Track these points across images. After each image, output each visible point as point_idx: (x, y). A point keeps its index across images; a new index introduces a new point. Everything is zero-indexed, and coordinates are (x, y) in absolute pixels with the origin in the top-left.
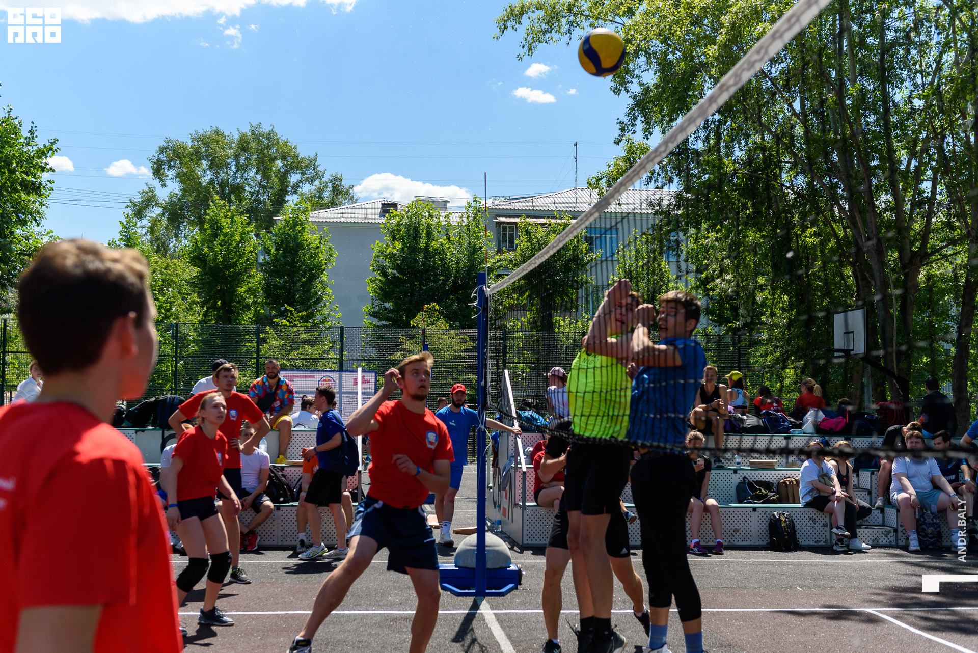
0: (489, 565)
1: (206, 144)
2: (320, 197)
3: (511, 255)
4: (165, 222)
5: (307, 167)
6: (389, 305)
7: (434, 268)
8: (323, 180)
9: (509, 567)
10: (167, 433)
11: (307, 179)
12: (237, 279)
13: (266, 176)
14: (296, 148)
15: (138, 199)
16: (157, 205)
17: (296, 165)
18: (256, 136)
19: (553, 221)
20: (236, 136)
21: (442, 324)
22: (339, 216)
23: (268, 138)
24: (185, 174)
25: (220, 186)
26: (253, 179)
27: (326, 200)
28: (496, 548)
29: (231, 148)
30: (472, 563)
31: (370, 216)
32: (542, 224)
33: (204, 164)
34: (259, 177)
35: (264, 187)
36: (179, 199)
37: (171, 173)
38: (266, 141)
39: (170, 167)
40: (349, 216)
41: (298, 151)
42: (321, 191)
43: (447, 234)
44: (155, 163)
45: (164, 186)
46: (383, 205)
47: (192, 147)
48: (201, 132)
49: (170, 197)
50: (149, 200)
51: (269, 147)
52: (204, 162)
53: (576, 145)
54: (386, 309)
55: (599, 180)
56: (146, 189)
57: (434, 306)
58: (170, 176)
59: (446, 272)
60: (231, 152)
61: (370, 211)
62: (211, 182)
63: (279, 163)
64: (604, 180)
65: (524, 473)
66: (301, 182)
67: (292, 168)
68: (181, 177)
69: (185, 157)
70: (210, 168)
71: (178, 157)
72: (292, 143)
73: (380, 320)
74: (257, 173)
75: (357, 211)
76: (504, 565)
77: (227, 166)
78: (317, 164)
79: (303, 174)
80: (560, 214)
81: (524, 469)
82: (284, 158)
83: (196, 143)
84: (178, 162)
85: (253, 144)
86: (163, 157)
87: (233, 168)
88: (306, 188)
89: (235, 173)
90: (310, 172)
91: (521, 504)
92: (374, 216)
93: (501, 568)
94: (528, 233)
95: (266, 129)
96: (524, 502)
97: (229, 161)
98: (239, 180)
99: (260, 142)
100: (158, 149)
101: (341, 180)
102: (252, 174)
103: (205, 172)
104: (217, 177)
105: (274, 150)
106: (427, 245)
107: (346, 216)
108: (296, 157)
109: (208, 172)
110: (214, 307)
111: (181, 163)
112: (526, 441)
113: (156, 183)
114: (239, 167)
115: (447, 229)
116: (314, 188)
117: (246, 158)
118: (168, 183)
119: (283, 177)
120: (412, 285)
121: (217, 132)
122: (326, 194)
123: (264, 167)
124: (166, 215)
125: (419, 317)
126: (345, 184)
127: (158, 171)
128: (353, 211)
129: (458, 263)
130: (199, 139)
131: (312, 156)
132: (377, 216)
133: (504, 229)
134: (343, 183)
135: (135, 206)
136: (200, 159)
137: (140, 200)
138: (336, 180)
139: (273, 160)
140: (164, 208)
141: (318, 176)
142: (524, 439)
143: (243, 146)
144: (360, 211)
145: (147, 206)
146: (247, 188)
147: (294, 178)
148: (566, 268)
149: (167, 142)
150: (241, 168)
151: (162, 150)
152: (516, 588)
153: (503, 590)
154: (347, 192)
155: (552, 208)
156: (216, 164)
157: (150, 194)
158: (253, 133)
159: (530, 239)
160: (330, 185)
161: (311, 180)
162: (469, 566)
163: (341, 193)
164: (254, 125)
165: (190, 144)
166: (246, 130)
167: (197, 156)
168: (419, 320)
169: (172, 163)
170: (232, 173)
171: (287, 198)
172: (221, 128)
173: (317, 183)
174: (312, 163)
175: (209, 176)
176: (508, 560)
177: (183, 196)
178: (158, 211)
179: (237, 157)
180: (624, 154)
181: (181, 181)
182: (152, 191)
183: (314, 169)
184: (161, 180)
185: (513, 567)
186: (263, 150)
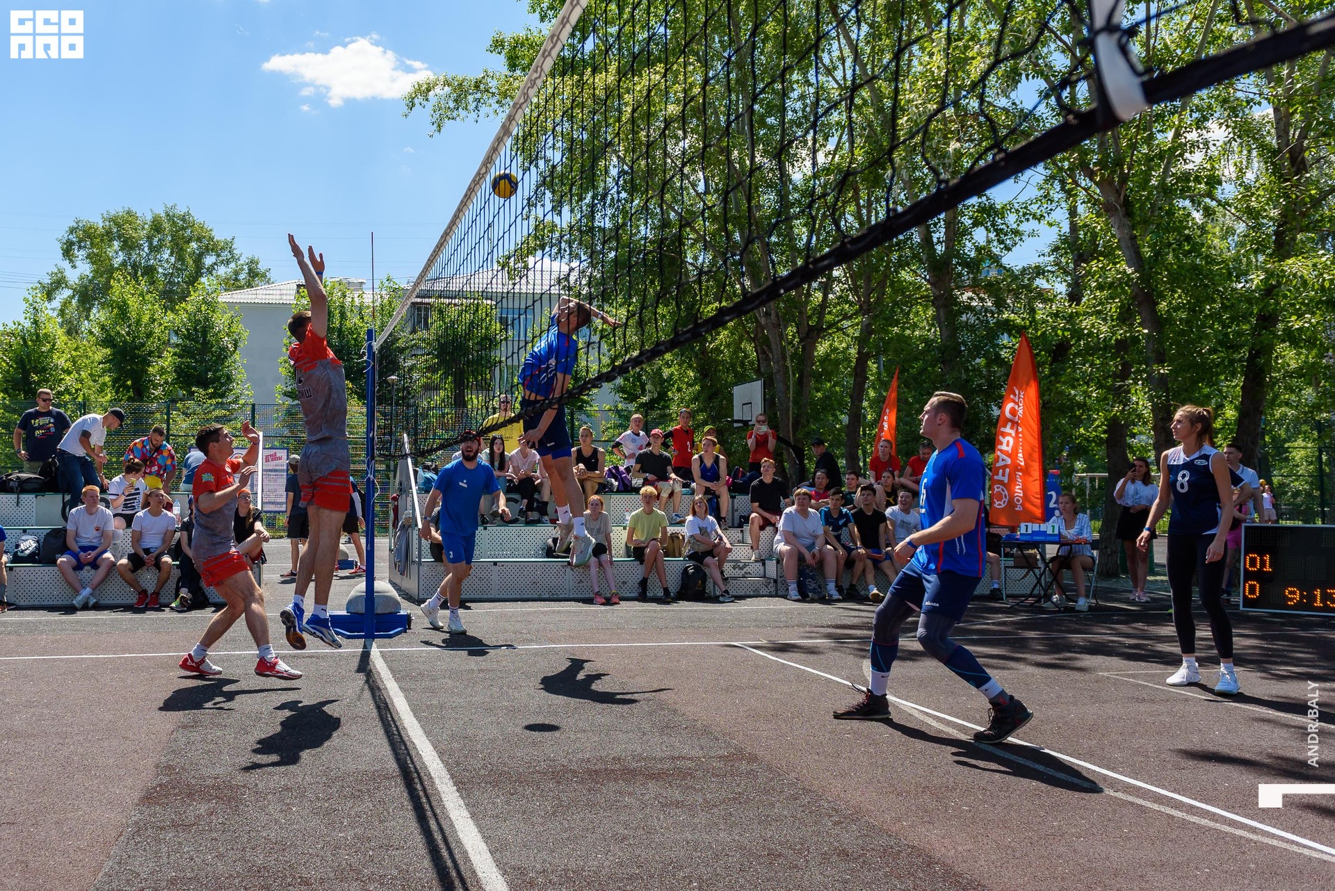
1: (118, 225)
2: (236, 280)
4: (75, 302)
5: (222, 249)
8: (239, 262)
11: (222, 262)
13: (181, 259)
14: (211, 231)
16: (67, 286)
17: (211, 247)
18: (170, 218)
20: (149, 218)
22: (252, 297)
23: (184, 220)
24: (96, 255)
26: (167, 261)
27: (243, 282)
29: (143, 229)
31: (285, 297)
32: (455, 304)
33: (116, 245)
34: (173, 260)
35: (179, 269)
36: (91, 281)
37: (81, 254)
38: (182, 223)
39: (80, 247)
40: (262, 298)
41: (213, 234)
42: (236, 273)
44: (65, 243)
45: (75, 267)
47: (103, 228)
48: (112, 213)
49: (81, 278)
50: (59, 282)
51: (183, 229)
52: (116, 243)
56: (55, 270)
58: (81, 257)
60: (143, 233)
61: (285, 294)
63: (194, 245)
66: (215, 264)
67: (207, 249)
68: (92, 258)
69: (96, 238)
70: (122, 248)
71: (89, 237)
72: (208, 226)
74: (171, 255)
75: (274, 293)
77: (140, 247)
78: (233, 247)
79: (218, 256)
82: (199, 240)
83: (107, 223)
84: (89, 243)
85: (166, 225)
86: (73, 238)
87: (146, 249)
88: (222, 271)
89: (148, 255)
90: (225, 255)
92: (289, 298)
94: (441, 312)
95: (181, 210)
97: (141, 242)
98: (152, 261)
99: (174, 224)
100: (67, 229)
101: (257, 264)
102: (166, 256)
103: (117, 253)
104: (129, 259)
105: (189, 231)
108: (211, 239)
109: (120, 253)
111: (92, 244)
113: (66, 264)
114: (152, 248)
116: (230, 270)
117: (159, 240)
118: (79, 263)
119: (198, 260)
121: (129, 214)
122: (242, 276)
123: (178, 249)
124: (77, 297)
126: (262, 267)
127: (67, 252)
128: (268, 292)
130: (110, 220)
131: (229, 239)
132: (292, 298)
134: (259, 266)
135: (44, 287)
136: (111, 240)
137: (49, 281)
138: (252, 263)
139: (189, 241)
140: (75, 290)
141: (233, 258)
143: (157, 227)
145: (57, 288)
146: (160, 270)
147: (209, 260)
149: (77, 223)
150: (154, 249)
151: (72, 230)
154: (264, 275)
156: (128, 246)
157: (60, 275)
158: (167, 215)
160: (246, 267)
161: (228, 262)
163: (257, 275)
164: (169, 206)
165: (101, 225)
166: (160, 211)
170: (145, 255)
171: (202, 279)
172: (134, 210)
173: (232, 265)
174: (228, 246)
175: (121, 257)
179: (149, 239)
183: (230, 252)
186: (177, 231)
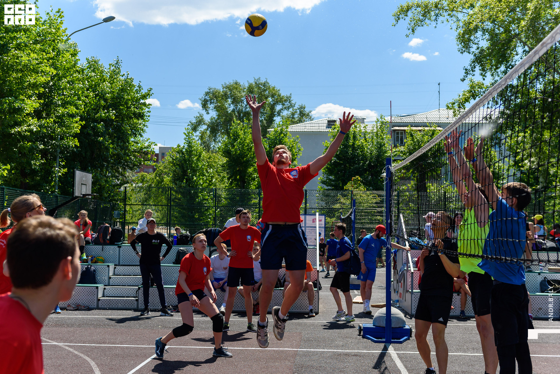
0: (393, 326)
1: (231, 90)
2: (293, 118)
3: (402, 148)
4: (208, 132)
5: (285, 101)
6: (332, 177)
7: (358, 156)
8: (295, 108)
9: (405, 327)
10: (212, 249)
11: (285, 108)
12: (248, 164)
14: (279, 91)
15: (194, 121)
16: (204, 124)
17: (279, 100)
18: (257, 85)
19: (426, 128)
20: (247, 85)
21: (362, 188)
22: (304, 128)
24: (219, 107)
25: (238, 112)
27: (296, 119)
28: (397, 316)
29: (244, 91)
30: (383, 324)
31: (321, 128)
32: (420, 131)
33: (230, 101)
36: (216, 121)
37: (211, 106)
38: (263, 87)
39: (211, 103)
40: (309, 128)
41: (280, 92)
42: (293, 114)
43: (365, 137)
44: (203, 101)
45: (208, 113)
46: (329, 121)
47: (223, 92)
48: (228, 83)
49: (211, 119)
50: (200, 122)
51: (265, 90)
53: (439, 84)
54: (330, 180)
55: (454, 103)
56: (198, 115)
57: (357, 178)
58: (211, 108)
59: (364, 158)
60: (243, 94)
61: (321, 125)
62: (233, 111)
63: (270, 99)
64: (456, 104)
65: (412, 273)
66: (282, 109)
67: (277, 102)
68: (217, 108)
69: (219, 97)
70: (233, 103)
71: (216, 97)
72: (277, 88)
73: (327, 186)
75: (313, 125)
76: (401, 326)
77: (242, 101)
78: (291, 99)
79: (283, 105)
80: (430, 124)
81: (412, 271)
82: (273, 96)
83: (225, 89)
84: (215, 100)
85: (256, 89)
86: (207, 98)
87: (245, 103)
88: (285, 113)
89: (246, 106)
90: (287, 104)
91: (410, 291)
92: (323, 128)
93: (399, 327)
94: (412, 135)
95: (263, 81)
96: (412, 290)
97: (243, 99)
98: (248, 109)
99: (259, 88)
100: (205, 93)
101: (304, 108)
103: (230, 105)
104: (236, 108)
105: (267, 92)
106: (354, 144)
107: (307, 128)
108: (279, 95)
109: (232, 105)
110: (235, 179)
111: (217, 101)
112: (413, 255)
113: (204, 112)
115: (365, 134)
116: (289, 112)
118: (210, 111)
119: (272, 107)
120: (345, 166)
121: (236, 83)
122: (296, 116)
124: (209, 129)
125: (349, 184)
126: (307, 110)
127: (204, 105)
128: (312, 125)
129: (371, 154)
130: (227, 87)
131: (288, 95)
132: (325, 128)
133: (398, 133)
134: (305, 110)
135: (193, 125)
136: (227, 98)
137: (195, 121)
138: (302, 108)
139: (267, 97)
140: (208, 126)
141: (292, 106)
142: (412, 253)
143: (250, 90)
144: (315, 125)
145: (199, 125)
147: (278, 107)
148: (434, 156)
149: (209, 90)
151: (207, 94)
152: (409, 339)
153: (401, 340)
154: (308, 115)
155: (425, 121)
156: (236, 101)
157: (200, 118)
158: (256, 83)
159: (413, 139)
160: (298, 111)
161: (288, 108)
162: (381, 326)
163: (304, 115)
164: (256, 79)
165: (222, 90)
166: (252, 81)
167: (225, 96)
168: (349, 186)
169: (212, 101)
170: (244, 106)
171: (275, 118)
172: (239, 81)
173: (291, 110)
174: (288, 99)
175: (232, 107)
176: (404, 322)
177: (218, 119)
178: (205, 127)
180: (469, 88)
181: (217, 111)
182: (202, 117)
183: (289, 102)
184: (206, 110)
185: (407, 327)
186: (261, 92)
